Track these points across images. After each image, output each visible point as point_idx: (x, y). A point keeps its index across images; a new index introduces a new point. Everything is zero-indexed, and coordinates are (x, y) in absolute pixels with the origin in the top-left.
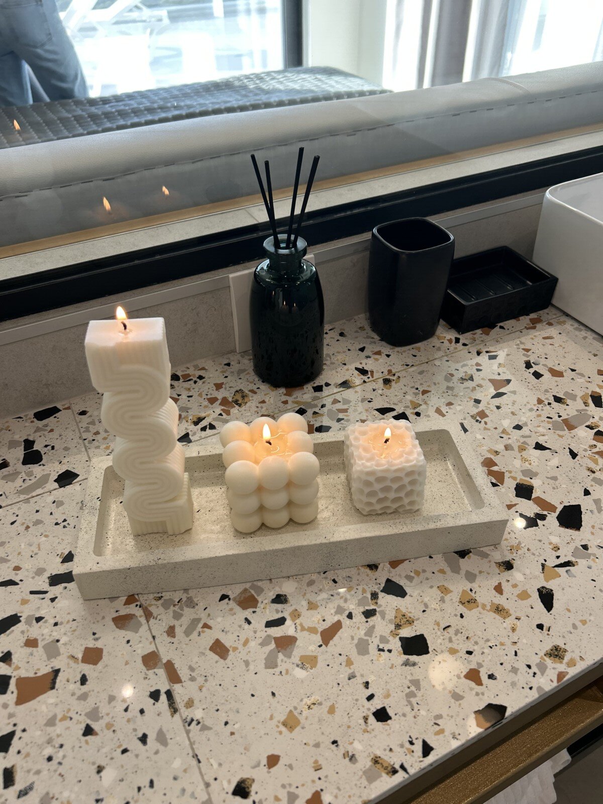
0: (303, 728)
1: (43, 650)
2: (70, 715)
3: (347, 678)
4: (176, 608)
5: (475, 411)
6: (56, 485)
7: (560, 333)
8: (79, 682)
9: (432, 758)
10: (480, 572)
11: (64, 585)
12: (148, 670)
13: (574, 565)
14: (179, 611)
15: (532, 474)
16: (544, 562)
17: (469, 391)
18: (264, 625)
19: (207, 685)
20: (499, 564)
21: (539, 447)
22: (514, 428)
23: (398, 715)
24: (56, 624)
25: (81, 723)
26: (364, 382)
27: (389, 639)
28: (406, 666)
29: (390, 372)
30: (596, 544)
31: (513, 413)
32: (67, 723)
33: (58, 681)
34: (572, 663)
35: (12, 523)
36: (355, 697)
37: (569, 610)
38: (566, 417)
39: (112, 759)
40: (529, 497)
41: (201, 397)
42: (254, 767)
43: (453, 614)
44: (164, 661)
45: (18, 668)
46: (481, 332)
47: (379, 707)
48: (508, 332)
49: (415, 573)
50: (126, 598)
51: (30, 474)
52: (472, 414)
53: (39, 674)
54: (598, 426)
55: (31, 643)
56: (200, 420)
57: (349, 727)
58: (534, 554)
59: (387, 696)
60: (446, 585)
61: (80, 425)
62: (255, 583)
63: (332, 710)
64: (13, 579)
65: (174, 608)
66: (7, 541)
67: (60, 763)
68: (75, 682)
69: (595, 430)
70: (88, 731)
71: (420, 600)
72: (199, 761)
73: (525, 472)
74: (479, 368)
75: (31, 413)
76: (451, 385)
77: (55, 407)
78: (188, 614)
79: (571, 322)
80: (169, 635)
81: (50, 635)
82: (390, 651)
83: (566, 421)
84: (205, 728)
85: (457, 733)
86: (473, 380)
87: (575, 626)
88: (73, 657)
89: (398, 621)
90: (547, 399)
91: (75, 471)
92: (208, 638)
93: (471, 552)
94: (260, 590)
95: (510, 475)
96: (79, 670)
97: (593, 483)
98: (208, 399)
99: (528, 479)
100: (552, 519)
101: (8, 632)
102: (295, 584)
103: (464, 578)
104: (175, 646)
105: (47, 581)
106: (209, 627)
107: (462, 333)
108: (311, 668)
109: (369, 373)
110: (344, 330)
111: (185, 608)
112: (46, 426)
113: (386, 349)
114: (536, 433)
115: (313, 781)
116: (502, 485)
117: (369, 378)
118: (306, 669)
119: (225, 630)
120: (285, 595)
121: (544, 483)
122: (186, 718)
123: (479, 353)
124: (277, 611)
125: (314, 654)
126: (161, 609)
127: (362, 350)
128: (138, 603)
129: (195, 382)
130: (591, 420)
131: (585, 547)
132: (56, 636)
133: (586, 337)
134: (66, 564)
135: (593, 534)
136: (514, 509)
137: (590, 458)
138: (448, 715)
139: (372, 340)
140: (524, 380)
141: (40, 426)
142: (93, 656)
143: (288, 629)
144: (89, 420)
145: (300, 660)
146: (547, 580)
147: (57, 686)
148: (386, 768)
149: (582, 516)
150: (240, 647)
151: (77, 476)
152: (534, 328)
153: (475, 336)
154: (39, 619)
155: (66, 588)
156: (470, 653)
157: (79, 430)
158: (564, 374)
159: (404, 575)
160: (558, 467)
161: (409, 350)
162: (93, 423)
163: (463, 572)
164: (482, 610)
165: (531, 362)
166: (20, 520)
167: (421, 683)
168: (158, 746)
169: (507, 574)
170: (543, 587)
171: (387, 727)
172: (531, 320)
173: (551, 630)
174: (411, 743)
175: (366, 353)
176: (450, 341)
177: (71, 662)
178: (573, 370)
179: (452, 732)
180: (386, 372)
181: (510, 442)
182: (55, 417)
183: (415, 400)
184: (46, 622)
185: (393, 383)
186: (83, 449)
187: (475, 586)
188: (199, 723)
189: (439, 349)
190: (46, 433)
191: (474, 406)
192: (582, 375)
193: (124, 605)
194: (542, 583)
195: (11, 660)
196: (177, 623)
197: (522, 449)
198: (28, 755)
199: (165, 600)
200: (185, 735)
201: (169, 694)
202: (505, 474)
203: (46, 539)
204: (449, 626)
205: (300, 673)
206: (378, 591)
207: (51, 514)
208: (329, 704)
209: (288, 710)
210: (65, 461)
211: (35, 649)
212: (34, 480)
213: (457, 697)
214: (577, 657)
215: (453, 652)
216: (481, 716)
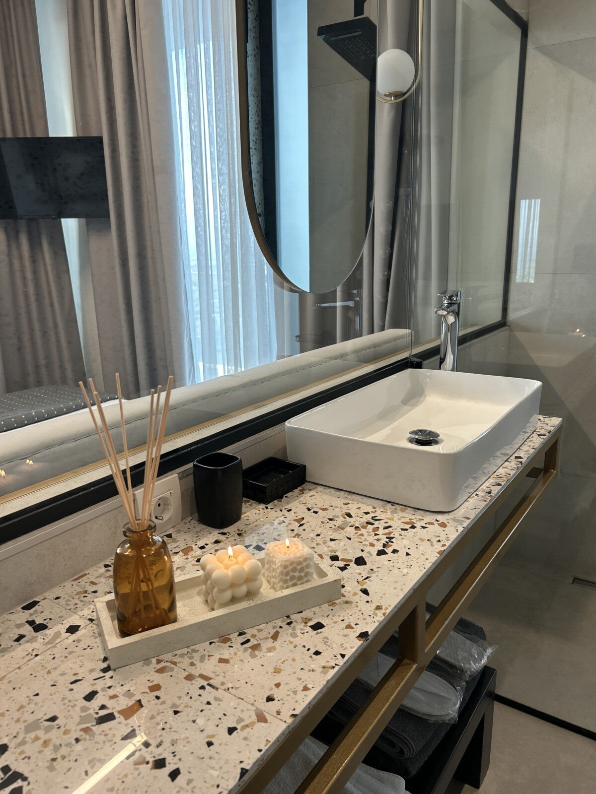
0: (284, 670)
1: (123, 697)
2: (161, 711)
3: (294, 648)
4: (188, 655)
6: (69, 634)
7: (317, 493)
8: (156, 699)
9: (346, 658)
12: (191, 681)
13: (370, 577)
14: (190, 656)
15: (335, 551)
16: (357, 580)
17: (285, 527)
18: (240, 645)
19: (227, 674)
21: (332, 540)
22: (316, 536)
23: (324, 651)
24: (122, 685)
25: (169, 711)
26: (227, 538)
27: (304, 628)
28: (318, 634)
29: (238, 530)
30: (376, 567)
31: (312, 530)
32: (162, 714)
33: (143, 703)
34: (386, 609)
35: (54, 659)
36: (302, 652)
37: (376, 592)
39: (197, 716)
40: (338, 560)
42: (270, 690)
43: (328, 611)
44: (198, 675)
45: (114, 708)
46: (277, 502)
47: (314, 651)
48: (291, 498)
51: (45, 635)
53: (129, 705)
54: (355, 525)
55: (114, 697)
57: (305, 662)
58: (351, 579)
59: (316, 646)
61: (61, 604)
63: (294, 660)
64: (77, 679)
66: (57, 666)
67: (170, 728)
68: (154, 700)
69: (354, 527)
70: (176, 712)
71: (310, 611)
72: (243, 699)
73: (331, 551)
74: (285, 516)
75: (19, 609)
77: (34, 601)
79: (320, 487)
80: (192, 666)
81: (123, 690)
82: (307, 632)
83: (339, 527)
85: (352, 647)
86: (285, 522)
87: (381, 597)
89: (305, 621)
90: (326, 521)
91: (76, 624)
92: (214, 659)
94: (229, 634)
95: (325, 554)
96: (152, 695)
97: (363, 547)
99: (334, 553)
100: (353, 564)
101: (94, 698)
104: (199, 668)
105: (100, 672)
106: (212, 655)
107: (268, 504)
108: (275, 650)
109: (228, 533)
111: (193, 654)
112: (36, 611)
114: (328, 535)
115: (301, 684)
116: (324, 559)
117: (229, 536)
118: (272, 652)
119: (221, 654)
120: (244, 631)
121: (342, 553)
122: (225, 689)
123: (281, 511)
124: (243, 638)
125: (272, 646)
126: (180, 659)
128: (165, 661)
130: (350, 524)
131: (372, 570)
132: (126, 689)
134: (106, 662)
135: (373, 564)
136: (333, 566)
137: (357, 538)
138: (345, 642)
140: (310, 516)
141: (32, 612)
142: (155, 688)
143: (253, 642)
144: (65, 600)
145: (267, 650)
146: (362, 586)
147: (144, 705)
148: (330, 668)
149: (365, 559)
150: (234, 657)
151: (79, 626)
152: (303, 493)
153: (274, 504)
154: (109, 687)
156: (343, 620)
157: (61, 606)
158: (328, 509)
160: (345, 545)
165: (310, 508)
166: (57, 656)
167: (328, 637)
168: (218, 702)
170: (362, 589)
171: (322, 656)
172: (299, 490)
173: (372, 601)
174: (335, 656)
176: (263, 509)
177: (144, 694)
178: (331, 506)
179: (350, 647)
181: (317, 542)
182: (39, 605)
183: (260, 538)
184: (115, 687)
185: (244, 534)
186: (73, 613)
188: (233, 688)
189: (259, 514)
190: (39, 614)
191: (292, 533)
192: (337, 507)
193: (157, 664)
194: (360, 587)
195: (107, 707)
196: (193, 660)
197: (325, 543)
200: (229, 694)
201: (209, 685)
202: (323, 554)
203: (83, 657)
204: (328, 615)
205: (269, 654)
207: (77, 646)
208: (291, 659)
209: (273, 667)
211: (118, 698)
212: (50, 637)
213: (346, 636)
214: (387, 606)
215: (335, 622)
216: (359, 638)
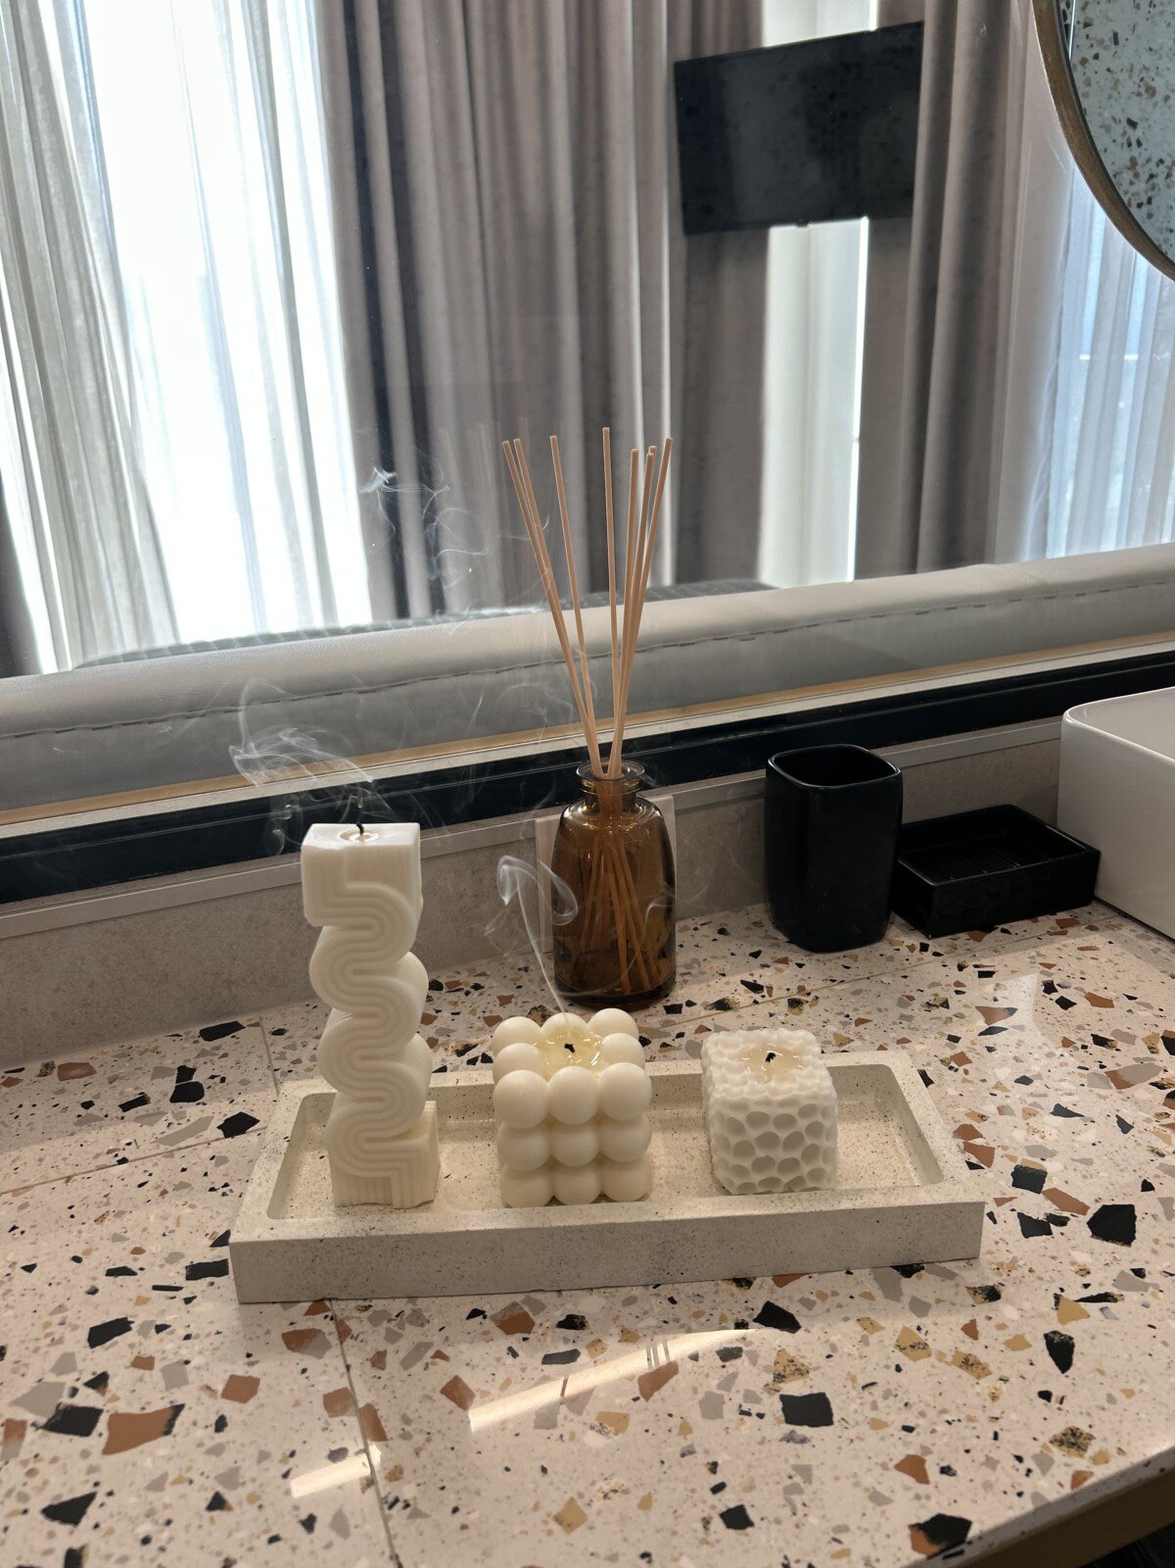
0: (591, 1528)
1: (160, 1374)
2: (189, 1475)
3: (678, 1455)
4: (393, 1325)
5: (948, 1053)
6: (220, 1133)
7: (1110, 943)
8: (214, 1427)
10: (938, 1301)
11: (209, 1279)
12: (331, 1417)
13: (1115, 1300)
14: (396, 1329)
15: (1045, 1154)
16: (1059, 1292)
17: (939, 1023)
18: (540, 1361)
19: (430, 1447)
20: (974, 1291)
21: (1060, 1111)
22: (1017, 1081)
23: (765, 1521)
24: (188, 1337)
25: (206, 1489)
26: (756, 1002)
27: (762, 1396)
28: (788, 1441)
29: (801, 989)
30: (1160, 1268)
31: (1016, 1059)
32: (184, 1488)
33: (178, 1422)
34: (1102, 1458)
35: (140, 1186)
36: (690, 1487)
37: (1102, 1372)
38: (1116, 1068)
39: (251, 1549)
40: (1037, 1189)
41: (475, 1015)
43: (881, 1366)
44: (361, 1405)
45: (115, 1399)
46: (968, 937)
47: (732, 1505)
48: (1018, 937)
49: (818, 1296)
50: (310, 1304)
51: (180, 1116)
52: (943, 1057)
53: (149, 1410)
55: (143, 1363)
56: (468, 1048)
57: (674, 1533)
58: (1040, 1279)
59: (751, 1488)
60: (873, 1318)
61: (272, 1049)
62: (532, 1295)
63: (646, 1503)
64: (129, 1267)
65: (389, 1325)
66: (128, 1210)
67: (162, 1549)
68: (207, 1427)
69: (1169, 1091)
70: (217, 1503)
71: (823, 1339)
72: (400, 1566)
73: (1032, 1150)
74: (959, 989)
75: (196, 1031)
76: (907, 1012)
77: (236, 1022)
78: (412, 1335)
79: (1133, 926)
80: (374, 1365)
81: (176, 1354)
82: (761, 1416)
83: (1113, 1075)
84: (417, 1514)
85: (873, 1557)
86: (948, 1007)
87: (1111, 1399)
88: (209, 1388)
89: (780, 1369)
90: (1080, 1039)
91: (254, 1115)
92: (442, 1373)
93: (923, 1268)
94: (540, 1307)
95: (1002, 1152)
96: (216, 1408)
97: (1159, 1172)
98: (485, 1019)
99: (1037, 1160)
100: (1079, 1226)
101: (108, 1344)
102: (602, 1302)
103: (907, 1307)
104: (382, 1382)
105: (184, 1272)
106: (445, 1358)
107: (935, 936)
108: (616, 1434)
109: (765, 989)
110: (727, 925)
111: (407, 1325)
112: (218, 1048)
113: (797, 955)
114: (1057, 1090)
116: (989, 1167)
117: (763, 996)
118: (607, 1434)
119: (472, 1364)
120: (583, 1317)
121: (1066, 1168)
122: (387, 1496)
123: (961, 968)
124: (566, 1340)
125: (625, 1411)
126: (367, 1326)
127: (756, 955)
128: (330, 1314)
129: (467, 993)
130: (1162, 1075)
131: (1139, 1273)
132: (185, 1354)
133: (1159, 949)
134: (219, 1249)
135: (1155, 1252)
136: (1007, 1206)
137: (1157, 1134)
138: (859, 1528)
139: (775, 942)
140: (1040, 1009)
141: (208, 1049)
142: (241, 1389)
143: (582, 1368)
144: (289, 1042)
145: (597, 1419)
146: (1063, 1320)
147: (175, 1430)
149: (1136, 1223)
150: (494, 1391)
151: (255, 1121)
152: (1064, 933)
153: (955, 942)
154: (160, 1328)
155: (212, 1284)
156: (908, 1429)
157: (269, 1056)
158: (1115, 1003)
159: (797, 1297)
160: (1094, 1144)
161: (838, 958)
162: (293, 1047)
163: (906, 1299)
164: (937, 1364)
165: (1055, 984)
166: (152, 1181)
167: (815, 1472)
168: (333, 1536)
169: (988, 1308)
170: (1055, 1333)
171: (744, 1539)
172: (1059, 922)
173: (1064, 1401)
175: (761, 960)
176: (912, 948)
177: (205, 1397)
178: (1131, 998)
179: (865, 1555)
180: (795, 990)
181: (1008, 1101)
182: (233, 1037)
183: (842, 1032)
184: (172, 1333)
185: (806, 1007)
186: (272, 1084)
187: (926, 1322)
188: (407, 1506)
189: (891, 959)
190: (215, 1058)
191: (947, 1045)
193: (306, 1314)
194: (1054, 1325)
195: (106, 1385)
196: (390, 1348)
197: (1029, 1113)
198: (111, 1531)
199: (375, 1312)
200: (381, 1522)
202: (996, 1152)
203: (190, 1210)
204: (873, 1384)
205: (594, 1440)
206: (747, 1320)
207: (206, 1174)
208: (641, 1493)
209: (567, 1498)
210: (239, 1099)
211: (147, 1372)
212: (185, 1125)
213: (878, 1499)
214: (1111, 1448)
215: (877, 1425)
216: (921, 1535)
